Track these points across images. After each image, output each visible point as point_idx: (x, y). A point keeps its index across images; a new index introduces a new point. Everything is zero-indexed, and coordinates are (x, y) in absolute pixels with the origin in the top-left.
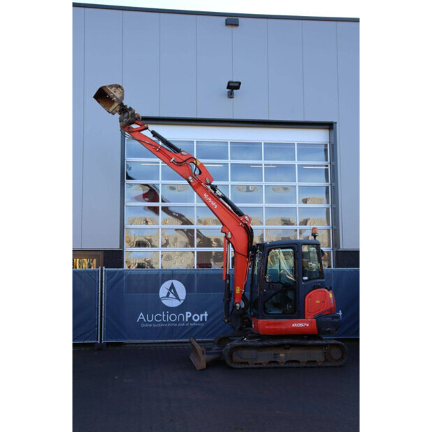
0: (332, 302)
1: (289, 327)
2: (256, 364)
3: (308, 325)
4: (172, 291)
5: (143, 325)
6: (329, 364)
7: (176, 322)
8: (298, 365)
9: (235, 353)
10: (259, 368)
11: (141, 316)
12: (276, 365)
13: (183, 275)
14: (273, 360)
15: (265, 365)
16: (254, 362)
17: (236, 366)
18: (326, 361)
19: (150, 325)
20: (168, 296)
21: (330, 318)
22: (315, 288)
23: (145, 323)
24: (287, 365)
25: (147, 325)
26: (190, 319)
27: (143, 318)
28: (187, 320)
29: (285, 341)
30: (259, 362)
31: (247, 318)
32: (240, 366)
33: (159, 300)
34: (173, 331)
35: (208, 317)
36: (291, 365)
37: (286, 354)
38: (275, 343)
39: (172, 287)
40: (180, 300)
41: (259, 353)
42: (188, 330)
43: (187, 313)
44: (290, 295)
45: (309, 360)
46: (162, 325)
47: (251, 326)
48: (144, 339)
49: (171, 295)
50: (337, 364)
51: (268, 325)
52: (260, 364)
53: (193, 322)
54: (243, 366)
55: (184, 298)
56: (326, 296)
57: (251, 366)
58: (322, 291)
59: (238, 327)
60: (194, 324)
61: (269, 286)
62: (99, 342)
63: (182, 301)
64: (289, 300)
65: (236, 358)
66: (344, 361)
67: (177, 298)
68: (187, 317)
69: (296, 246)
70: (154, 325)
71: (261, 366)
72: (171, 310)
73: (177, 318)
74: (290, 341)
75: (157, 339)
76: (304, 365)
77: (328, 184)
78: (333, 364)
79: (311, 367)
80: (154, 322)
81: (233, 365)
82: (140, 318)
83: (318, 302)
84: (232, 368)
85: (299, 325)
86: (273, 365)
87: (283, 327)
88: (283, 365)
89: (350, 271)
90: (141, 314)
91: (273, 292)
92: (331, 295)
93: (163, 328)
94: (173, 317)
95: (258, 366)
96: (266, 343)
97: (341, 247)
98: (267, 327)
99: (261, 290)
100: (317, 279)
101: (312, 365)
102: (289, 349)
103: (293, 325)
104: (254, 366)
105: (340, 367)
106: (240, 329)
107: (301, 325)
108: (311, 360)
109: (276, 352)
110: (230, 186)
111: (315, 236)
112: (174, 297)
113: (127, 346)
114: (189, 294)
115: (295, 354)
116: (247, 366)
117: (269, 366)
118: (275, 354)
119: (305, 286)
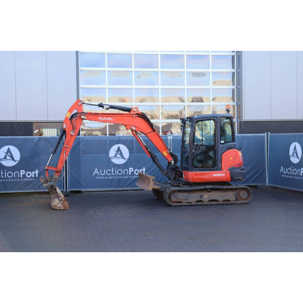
0: (241, 158)
1: (210, 176)
2: (187, 203)
3: (224, 175)
4: (119, 152)
5: (97, 178)
6: (239, 202)
7: (122, 175)
8: (217, 203)
9: (172, 195)
10: (190, 205)
11: (96, 171)
12: (201, 203)
13: (127, 140)
14: (200, 199)
15: (193, 203)
16: (186, 201)
17: (173, 204)
18: (237, 199)
19: (103, 178)
20: (115, 156)
21: (240, 170)
22: (229, 149)
23: (99, 176)
24: (209, 203)
25: (100, 178)
26: (132, 173)
27: (98, 172)
28: (130, 174)
29: (208, 187)
30: (190, 201)
31: (179, 171)
32: (176, 204)
33: (109, 159)
34: (119, 182)
35: (145, 171)
36: (212, 203)
37: (208, 196)
38: (201, 187)
39: (119, 149)
40: (124, 159)
41: (189, 195)
42: (131, 181)
43: (130, 169)
44: (211, 154)
45: (224, 199)
46: (111, 178)
47: (183, 177)
48: (99, 188)
49: (118, 156)
50: (244, 202)
51: (195, 175)
52: (190, 203)
53: (135, 175)
54: (178, 204)
55: (128, 158)
56: (237, 154)
57: (184, 204)
58: (234, 151)
59: (173, 178)
60: (135, 177)
61: (196, 147)
62: (65, 190)
63: (126, 160)
64: (210, 158)
65: (173, 199)
66: (249, 200)
67: (123, 157)
68: (130, 171)
69: (215, 118)
70: (106, 178)
71: (191, 204)
72: (119, 166)
73: (123, 172)
74: (212, 186)
75: (108, 187)
76: (221, 203)
77: (235, 70)
78: (241, 202)
79: (226, 204)
80: (106, 175)
81: (171, 204)
82: (95, 172)
83: (231, 158)
84: (170, 206)
85: (217, 175)
86: (199, 203)
87: (206, 177)
88: (206, 203)
89: (250, 137)
90: (96, 169)
91: (199, 152)
92: (240, 154)
93: (113, 180)
94: (120, 172)
95: (189, 204)
96: (194, 188)
97: (244, 119)
98: (195, 177)
99: (191, 150)
100: (230, 142)
101: (227, 203)
102: (210, 192)
103: (214, 175)
104: (186, 204)
105: (247, 203)
106: (174, 179)
107: (219, 175)
108: (227, 199)
109: (202, 195)
110: (160, 72)
111: (228, 111)
112: (120, 157)
113: (85, 193)
114: (131, 154)
115: (215, 195)
116: (181, 204)
117: (197, 204)
118: (201, 196)
119: (222, 147)
